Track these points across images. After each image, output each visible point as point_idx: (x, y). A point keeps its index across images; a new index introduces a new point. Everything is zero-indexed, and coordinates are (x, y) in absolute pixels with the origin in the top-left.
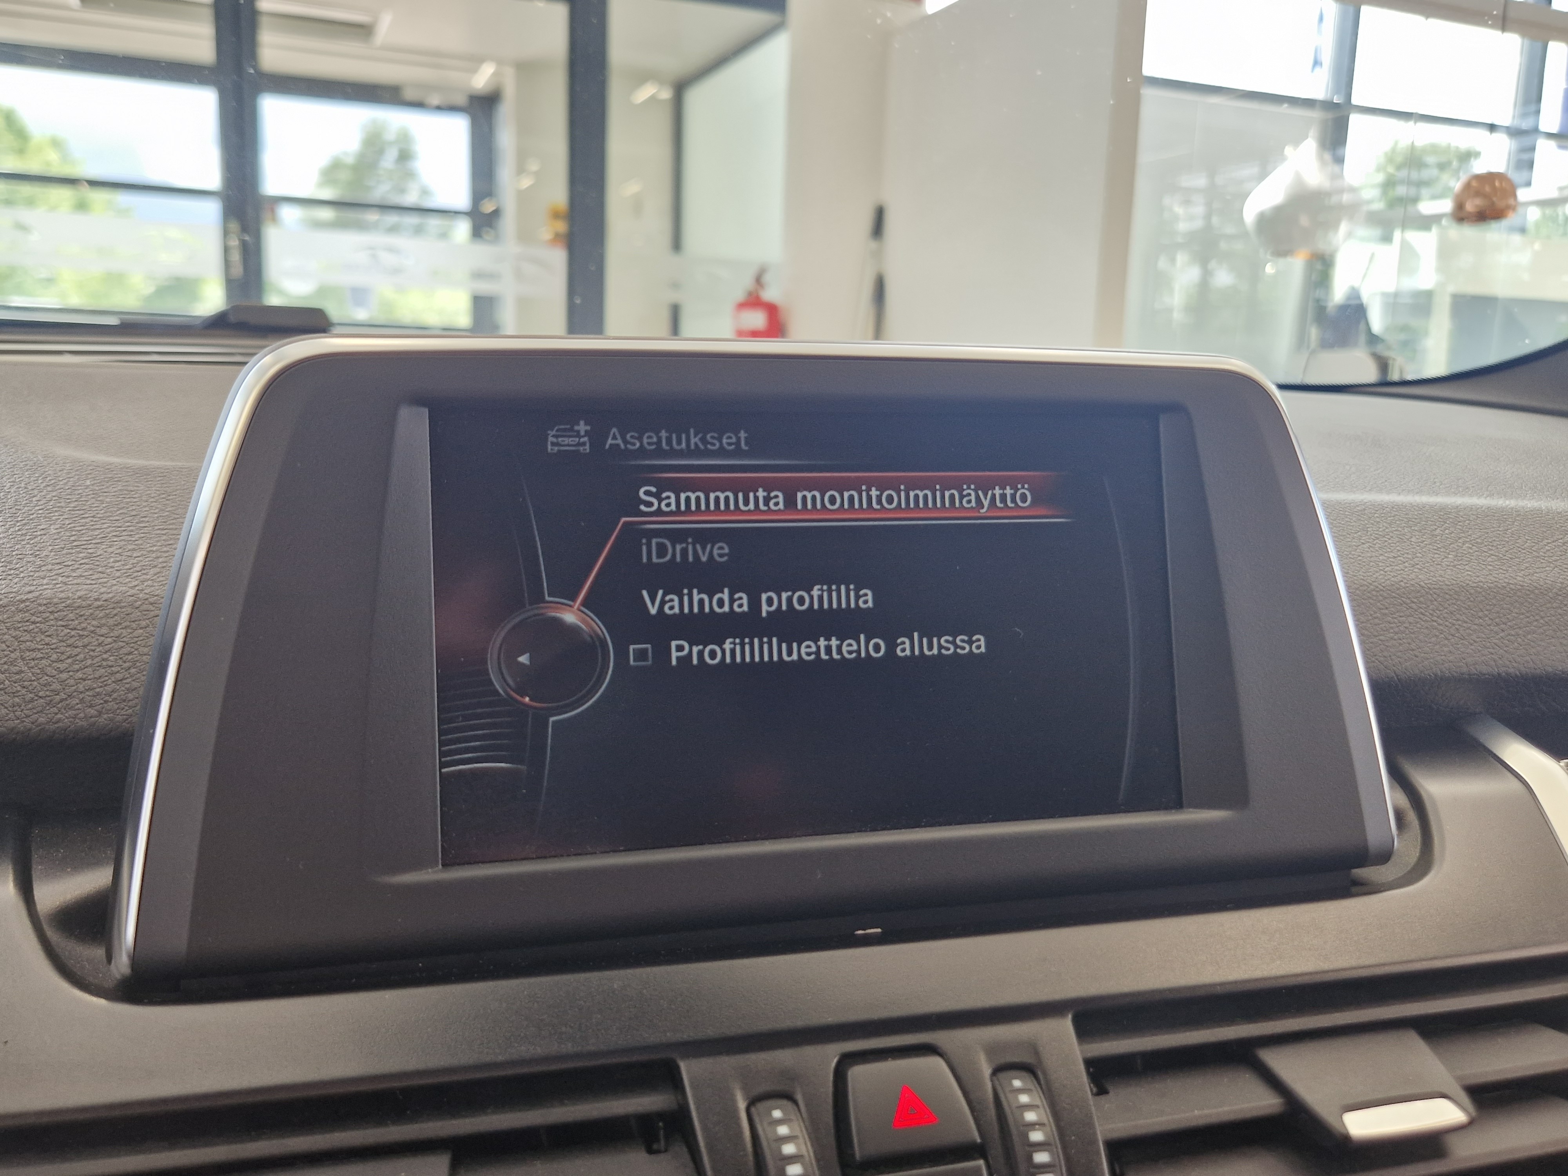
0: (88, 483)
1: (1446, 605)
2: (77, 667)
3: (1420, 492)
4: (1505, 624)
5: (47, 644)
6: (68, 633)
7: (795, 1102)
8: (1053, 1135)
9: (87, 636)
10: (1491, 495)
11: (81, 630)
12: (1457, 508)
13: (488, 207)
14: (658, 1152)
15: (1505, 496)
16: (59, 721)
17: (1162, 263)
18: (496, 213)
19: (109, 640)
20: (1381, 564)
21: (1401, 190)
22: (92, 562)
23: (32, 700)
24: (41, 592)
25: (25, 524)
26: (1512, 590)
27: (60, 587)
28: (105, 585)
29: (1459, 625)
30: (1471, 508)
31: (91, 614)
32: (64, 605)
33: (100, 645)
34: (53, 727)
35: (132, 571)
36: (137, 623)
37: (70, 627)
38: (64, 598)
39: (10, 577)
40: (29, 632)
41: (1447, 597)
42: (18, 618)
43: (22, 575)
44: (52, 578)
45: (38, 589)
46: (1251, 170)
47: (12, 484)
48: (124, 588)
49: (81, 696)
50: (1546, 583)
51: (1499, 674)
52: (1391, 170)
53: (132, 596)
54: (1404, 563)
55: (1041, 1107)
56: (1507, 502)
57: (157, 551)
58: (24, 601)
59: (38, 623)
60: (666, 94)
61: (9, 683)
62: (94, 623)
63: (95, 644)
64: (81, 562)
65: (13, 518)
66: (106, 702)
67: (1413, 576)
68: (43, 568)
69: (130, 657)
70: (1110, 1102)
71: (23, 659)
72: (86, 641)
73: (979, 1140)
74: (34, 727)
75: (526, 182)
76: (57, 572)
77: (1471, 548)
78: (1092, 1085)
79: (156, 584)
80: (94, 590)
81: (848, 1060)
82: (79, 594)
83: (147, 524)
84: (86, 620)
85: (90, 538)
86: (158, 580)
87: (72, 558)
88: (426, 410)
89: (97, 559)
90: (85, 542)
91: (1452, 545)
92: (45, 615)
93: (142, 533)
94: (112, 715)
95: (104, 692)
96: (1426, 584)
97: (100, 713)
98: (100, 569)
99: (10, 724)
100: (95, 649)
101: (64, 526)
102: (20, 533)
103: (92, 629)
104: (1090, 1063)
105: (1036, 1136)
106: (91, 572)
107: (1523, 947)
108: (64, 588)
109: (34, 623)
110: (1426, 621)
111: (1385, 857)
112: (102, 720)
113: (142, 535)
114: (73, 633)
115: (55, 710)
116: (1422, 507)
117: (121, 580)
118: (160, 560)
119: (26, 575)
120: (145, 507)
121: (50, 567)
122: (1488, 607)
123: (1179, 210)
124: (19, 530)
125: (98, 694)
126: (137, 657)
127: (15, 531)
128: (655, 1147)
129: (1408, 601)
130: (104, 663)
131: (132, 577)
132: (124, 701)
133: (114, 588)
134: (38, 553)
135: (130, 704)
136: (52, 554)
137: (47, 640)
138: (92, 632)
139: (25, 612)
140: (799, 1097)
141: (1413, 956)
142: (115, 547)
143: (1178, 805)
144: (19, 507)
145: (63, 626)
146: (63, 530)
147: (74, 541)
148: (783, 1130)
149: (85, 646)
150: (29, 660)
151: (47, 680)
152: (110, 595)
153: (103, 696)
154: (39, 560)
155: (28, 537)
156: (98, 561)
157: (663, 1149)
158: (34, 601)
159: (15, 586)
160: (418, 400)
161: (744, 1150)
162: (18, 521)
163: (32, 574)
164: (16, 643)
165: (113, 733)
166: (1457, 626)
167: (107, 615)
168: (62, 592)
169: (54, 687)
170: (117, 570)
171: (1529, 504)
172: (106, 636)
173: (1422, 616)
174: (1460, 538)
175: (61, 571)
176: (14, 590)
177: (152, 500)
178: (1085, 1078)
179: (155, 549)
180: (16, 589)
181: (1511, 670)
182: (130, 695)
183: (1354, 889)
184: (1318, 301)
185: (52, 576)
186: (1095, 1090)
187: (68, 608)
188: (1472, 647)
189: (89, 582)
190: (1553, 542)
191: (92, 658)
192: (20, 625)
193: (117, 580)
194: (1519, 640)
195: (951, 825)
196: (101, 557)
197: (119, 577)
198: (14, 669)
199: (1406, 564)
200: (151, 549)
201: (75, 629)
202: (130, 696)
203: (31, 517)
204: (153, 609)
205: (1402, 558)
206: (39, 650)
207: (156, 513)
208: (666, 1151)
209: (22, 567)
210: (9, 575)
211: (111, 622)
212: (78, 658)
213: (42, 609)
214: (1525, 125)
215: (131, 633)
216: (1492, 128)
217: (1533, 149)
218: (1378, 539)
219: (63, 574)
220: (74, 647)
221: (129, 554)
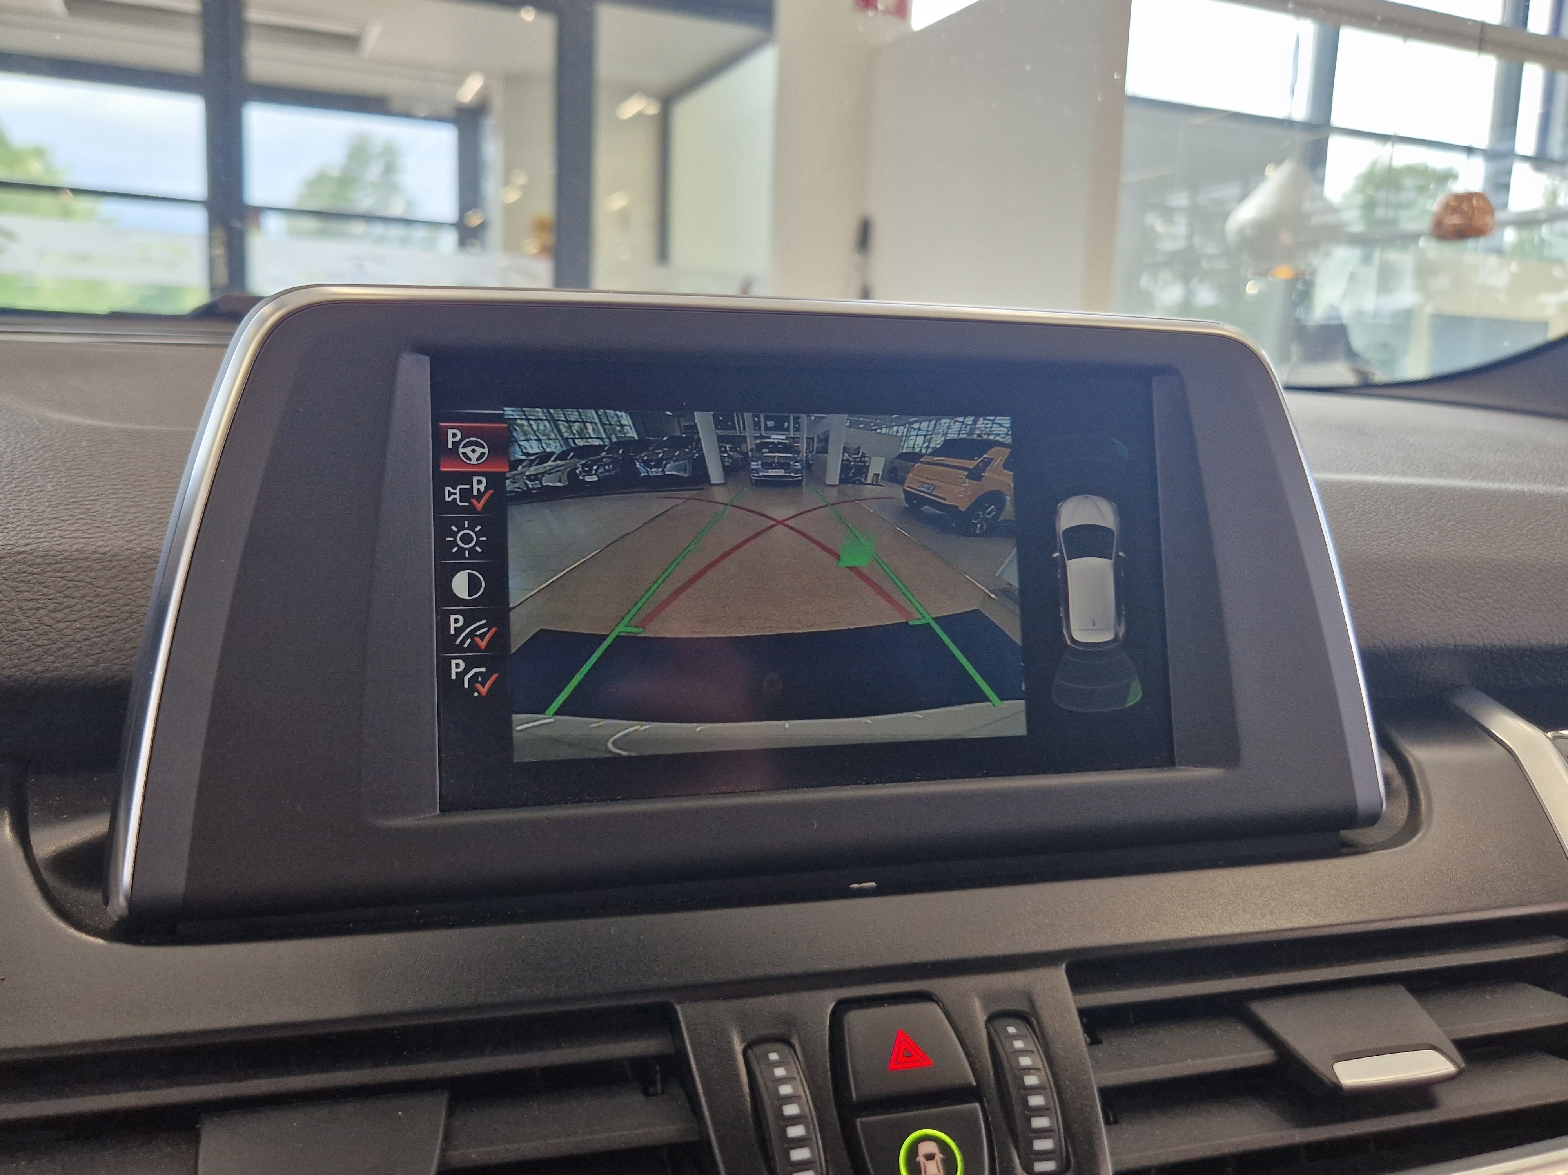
0: (84, 444)
1: (1432, 579)
2: (75, 617)
3: (1405, 474)
4: (1490, 597)
5: (44, 595)
6: (66, 584)
7: (792, 1046)
8: (1048, 1079)
9: (85, 587)
10: (1475, 478)
11: (79, 582)
12: (1442, 489)
13: (474, 220)
14: (654, 1095)
15: (1488, 479)
16: (56, 669)
17: (1145, 281)
18: (483, 227)
19: (107, 591)
20: (1367, 539)
21: (1380, 212)
22: (90, 517)
23: (28, 650)
24: (38, 545)
25: (22, 481)
26: (1497, 565)
27: (57, 541)
28: (102, 539)
29: (1445, 598)
30: (1455, 489)
31: (89, 566)
32: (61, 557)
33: (97, 596)
34: (49, 675)
35: (128, 526)
36: (134, 575)
37: (67, 578)
38: (63, 551)
39: (7, 530)
40: (27, 582)
41: (1433, 570)
42: (16, 568)
43: (19, 528)
44: (49, 532)
45: (35, 542)
46: (1231, 190)
47: (8, 445)
48: (121, 542)
49: (78, 645)
50: (1530, 560)
51: (1485, 646)
52: (1370, 192)
53: (130, 550)
54: (1391, 538)
55: (1036, 1051)
56: (1490, 485)
57: (154, 507)
58: (21, 553)
59: (34, 574)
60: (653, 109)
61: (6, 632)
62: (91, 574)
63: (92, 595)
64: (79, 517)
65: (9, 476)
66: (103, 651)
67: (1399, 550)
68: (40, 523)
69: (128, 608)
70: (1103, 1051)
71: (20, 608)
72: (83, 592)
73: (975, 1084)
74: (31, 675)
75: (513, 196)
76: (54, 526)
77: (1456, 526)
78: (1086, 1035)
79: (154, 539)
80: (92, 543)
81: (843, 1007)
82: (75, 547)
83: (144, 483)
84: (83, 571)
85: (86, 495)
86: (155, 535)
87: (70, 513)
88: (427, 358)
89: (95, 514)
90: (83, 499)
91: (1437, 523)
92: (43, 567)
93: (139, 491)
94: (109, 664)
95: (101, 642)
96: (1412, 558)
97: (97, 663)
98: (97, 525)
99: (8, 672)
100: (93, 600)
101: (60, 484)
102: (15, 489)
103: (90, 580)
104: (1083, 1013)
105: (1031, 1080)
106: (88, 527)
107: (1509, 906)
108: (61, 541)
109: (31, 574)
110: (1412, 594)
111: (1373, 819)
112: (100, 669)
113: (140, 493)
114: (71, 584)
115: (51, 659)
116: (1407, 488)
117: (118, 534)
118: (158, 516)
119: (24, 528)
120: (142, 466)
121: (47, 521)
122: (1474, 582)
123: (1160, 227)
124: (15, 487)
125: (96, 643)
126: (134, 608)
127: (12, 488)
128: (651, 1090)
129: (1395, 574)
130: (102, 614)
131: (129, 531)
132: (121, 650)
133: (111, 542)
134: (35, 508)
135: (127, 654)
136: (50, 509)
137: (45, 590)
138: (90, 583)
139: (22, 564)
140: (795, 1041)
141: (1403, 913)
142: (112, 504)
143: (1170, 763)
144: (15, 466)
145: (61, 577)
146: (60, 487)
147: (72, 497)
148: (780, 1072)
149: (82, 597)
150: (27, 610)
151: (44, 629)
152: (108, 549)
153: (101, 646)
154: (36, 514)
155: (25, 494)
156: (95, 516)
157: (659, 1092)
158: (32, 553)
159: (13, 539)
160: (421, 349)
161: (742, 1090)
162: (14, 479)
163: (29, 527)
164: (14, 594)
165: (110, 682)
166: (1443, 599)
167: (104, 568)
168: (59, 545)
169: (51, 636)
170: (114, 525)
171: (1512, 486)
172: (104, 587)
173: (1408, 589)
174: (1444, 516)
175: (58, 525)
176: (11, 543)
177: (149, 460)
178: (1079, 1027)
179: (152, 505)
180: (13, 542)
181: (1496, 642)
182: (127, 644)
183: (1344, 850)
184: (1297, 320)
185: (49, 530)
186: (1088, 1040)
187: (65, 560)
188: (1458, 619)
189: (86, 536)
190: (1536, 521)
191: (90, 608)
192: (16, 576)
193: (114, 534)
194: (1504, 613)
195: (945, 779)
196: (99, 512)
197: (116, 532)
198: (10, 618)
199: (1392, 539)
200: (149, 505)
201: (72, 580)
202: (128, 646)
203: (28, 475)
204: (151, 562)
205: (1388, 534)
206: (37, 600)
207: (152, 473)
208: (663, 1093)
209: (19, 521)
210: (6, 528)
211: (109, 574)
212: (75, 608)
213: (39, 560)
214: (1502, 147)
215: (128, 585)
216: (1470, 150)
217: (1509, 172)
218: (1363, 515)
219: (61, 528)
220: (71, 597)
221: (126, 510)
